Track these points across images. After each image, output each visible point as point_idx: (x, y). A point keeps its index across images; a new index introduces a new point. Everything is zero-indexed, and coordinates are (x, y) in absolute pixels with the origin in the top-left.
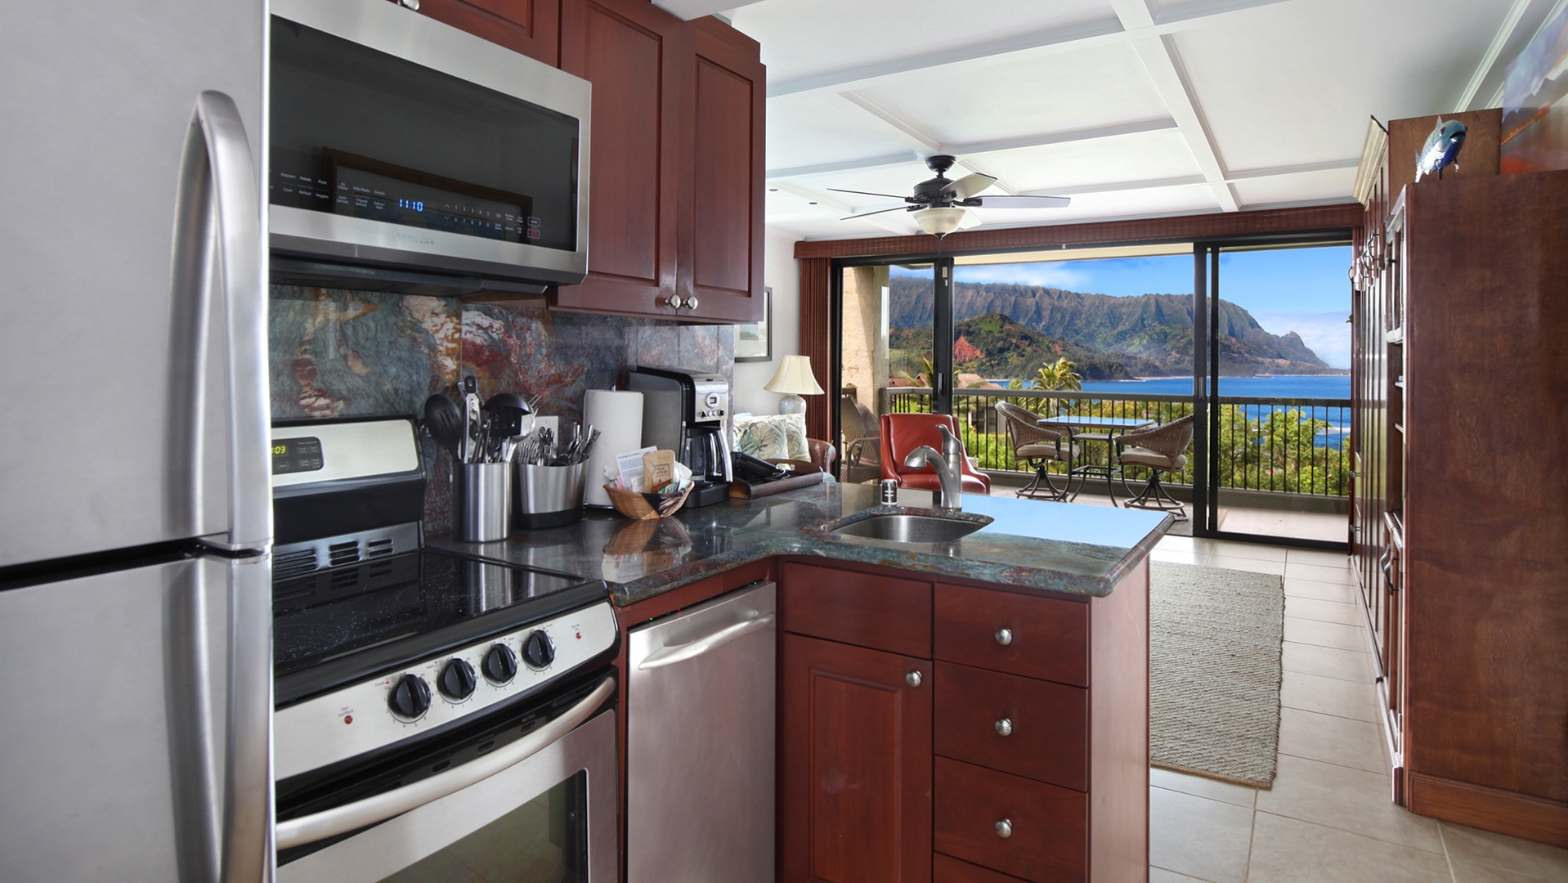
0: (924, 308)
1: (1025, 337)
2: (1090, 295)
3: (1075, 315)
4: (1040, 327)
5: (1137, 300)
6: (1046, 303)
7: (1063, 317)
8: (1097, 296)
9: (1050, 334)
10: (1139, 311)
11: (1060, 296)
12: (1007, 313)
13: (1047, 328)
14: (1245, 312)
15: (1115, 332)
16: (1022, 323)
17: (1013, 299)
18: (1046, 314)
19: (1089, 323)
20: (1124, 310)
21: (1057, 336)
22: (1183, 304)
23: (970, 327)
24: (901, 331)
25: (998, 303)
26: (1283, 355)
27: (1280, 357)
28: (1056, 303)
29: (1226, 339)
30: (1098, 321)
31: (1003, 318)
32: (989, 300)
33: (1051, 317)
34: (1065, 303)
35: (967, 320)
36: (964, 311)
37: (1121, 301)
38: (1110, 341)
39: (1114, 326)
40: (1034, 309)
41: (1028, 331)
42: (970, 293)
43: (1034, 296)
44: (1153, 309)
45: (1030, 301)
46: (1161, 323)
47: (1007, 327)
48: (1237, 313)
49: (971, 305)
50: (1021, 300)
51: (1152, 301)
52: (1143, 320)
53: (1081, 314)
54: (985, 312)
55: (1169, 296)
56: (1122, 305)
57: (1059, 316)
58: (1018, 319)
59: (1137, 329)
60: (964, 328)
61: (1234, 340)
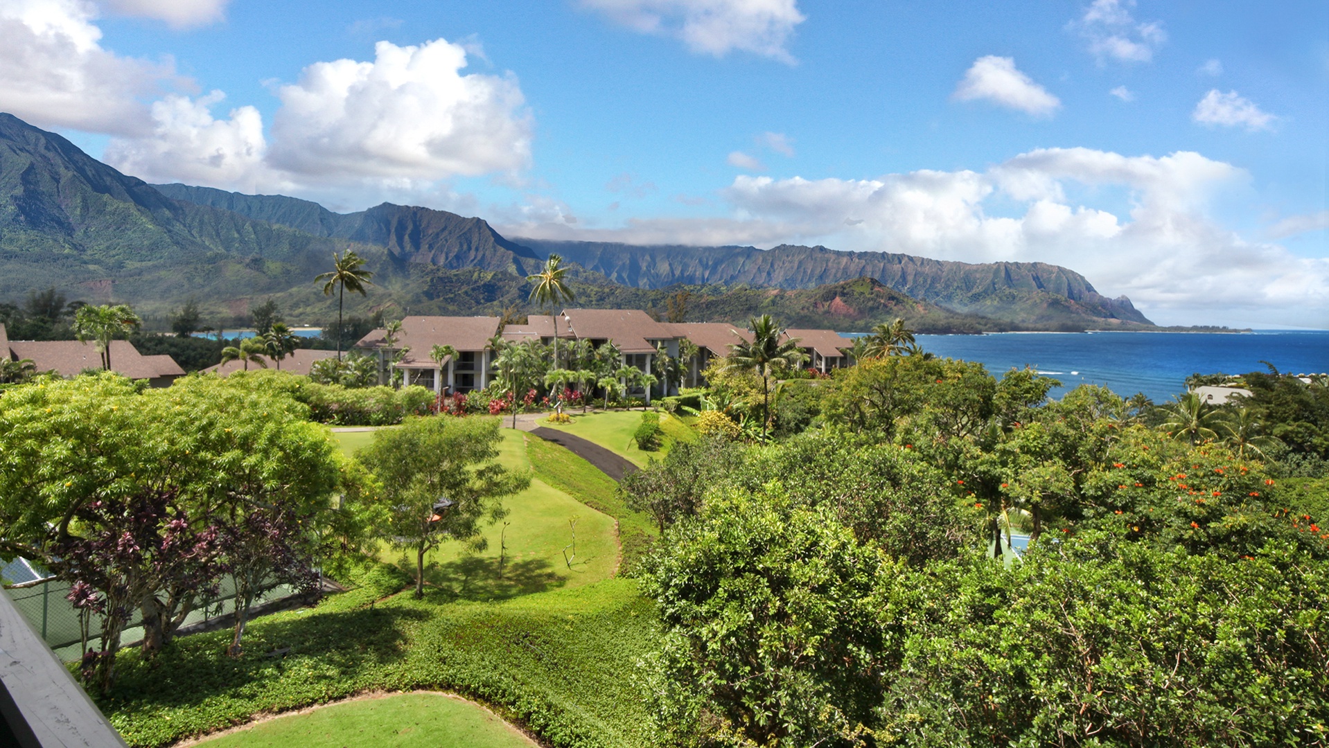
0: (805, 272)
1: (892, 298)
2: (948, 262)
3: (935, 280)
4: (905, 290)
5: (989, 266)
6: (911, 269)
7: (925, 281)
8: (955, 263)
9: (913, 296)
10: (991, 276)
11: (922, 263)
12: (876, 277)
13: (911, 290)
14: (1082, 278)
15: (970, 294)
16: (889, 285)
17: (882, 265)
18: (910, 278)
19: (947, 287)
20: (978, 276)
21: (920, 297)
22: (1029, 271)
23: (844, 289)
24: (785, 291)
25: (869, 268)
26: (1115, 315)
27: (1113, 317)
28: (919, 269)
29: (1066, 301)
30: (955, 284)
31: (873, 281)
32: (861, 266)
33: (915, 281)
34: (927, 269)
35: (842, 283)
36: (839, 275)
37: (975, 268)
38: (966, 302)
39: (969, 289)
40: (900, 274)
41: (895, 293)
42: (845, 260)
43: (900, 262)
44: (1003, 274)
45: (897, 267)
46: (1010, 287)
47: (877, 289)
48: (1076, 279)
49: (845, 269)
50: (888, 266)
51: (1002, 268)
52: (994, 284)
53: (940, 279)
54: (857, 276)
55: (1017, 264)
56: (976, 271)
57: (921, 280)
58: (886, 282)
59: (989, 292)
60: (839, 290)
61: (1073, 301)
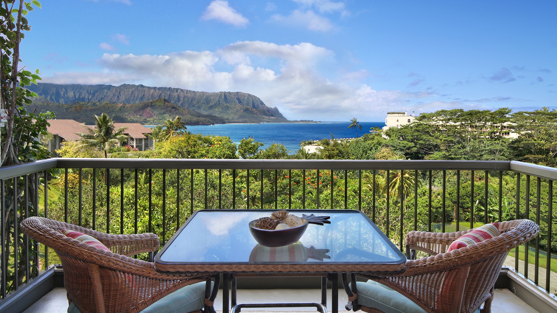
0: (134, 96)
1: (174, 108)
2: (199, 92)
3: (192, 100)
4: (179, 104)
5: (217, 94)
6: (182, 95)
7: (188, 100)
8: (202, 92)
9: (183, 107)
10: (218, 98)
11: (187, 92)
12: (166, 98)
13: (182, 104)
14: (259, 99)
15: (208, 106)
16: (172, 102)
17: (169, 93)
18: (182, 99)
19: (198, 102)
20: (212, 98)
21: (186, 107)
22: (235, 96)
23: (152, 103)
24: (125, 105)
25: (163, 95)
26: (273, 115)
27: (272, 116)
28: (186, 95)
29: (252, 109)
30: (202, 102)
31: (165, 100)
32: (159, 93)
33: (184, 100)
34: (189, 95)
35: (151, 101)
36: (150, 97)
37: (211, 94)
38: (207, 109)
39: (208, 103)
40: (177, 97)
41: (175, 105)
42: (152, 91)
43: (177, 92)
44: (223, 97)
45: (176, 94)
46: (226, 103)
47: (166, 104)
48: (256, 99)
49: (152, 95)
50: (172, 93)
51: (223, 94)
52: (219, 101)
53: (195, 99)
54: (158, 98)
55: (229, 92)
56: (211, 96)
57: (186, 99)
58: (171, 100)
59: (217, 105)
60: (149, 104)
61: (254, 109)
